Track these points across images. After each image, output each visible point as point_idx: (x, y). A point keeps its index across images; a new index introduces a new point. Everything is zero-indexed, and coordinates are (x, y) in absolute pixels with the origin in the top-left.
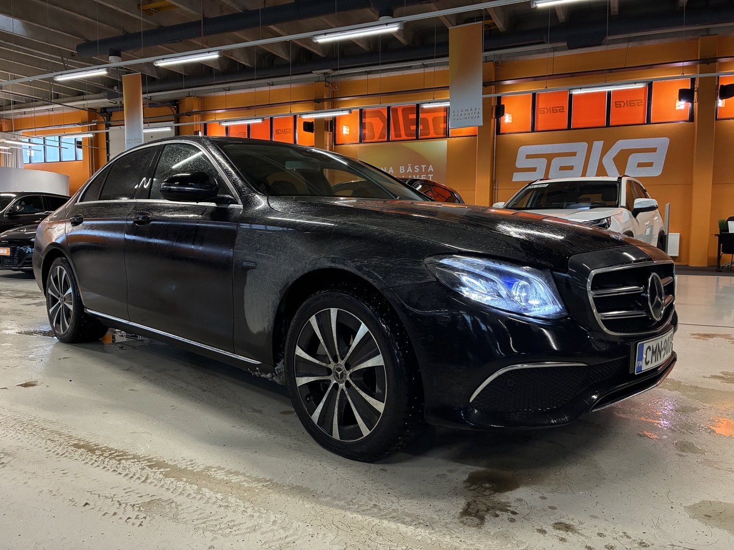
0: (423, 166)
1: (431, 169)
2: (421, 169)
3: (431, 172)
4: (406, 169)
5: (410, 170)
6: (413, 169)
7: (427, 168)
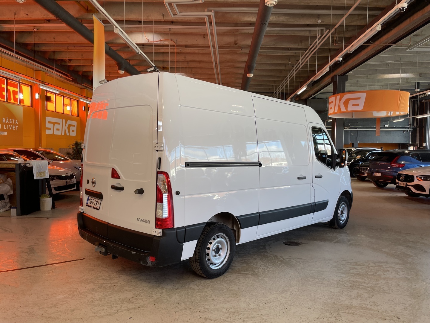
0: (14, 120)
1: (17, 122)
2: (12, 121)
3: (17, 125)
4: (6, 120)
5: (7, 121)
6: (9, 121)
7: (15, 121)
